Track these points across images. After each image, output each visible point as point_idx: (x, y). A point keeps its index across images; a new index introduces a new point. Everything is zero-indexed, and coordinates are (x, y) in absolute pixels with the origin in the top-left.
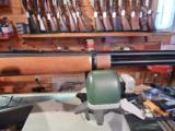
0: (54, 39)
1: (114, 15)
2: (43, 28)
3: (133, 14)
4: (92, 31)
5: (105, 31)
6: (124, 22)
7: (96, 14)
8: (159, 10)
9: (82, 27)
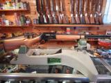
0: (49, 27)
1: (81, 16)
2: (45, 21)
4: (69, 23)
5: (76, 24)
7: (72, 15)
8: (106, 13)
9: (65, 22)
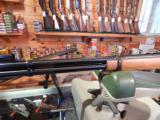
2: (57, 26)
3: (126, 21)
5: (105, 32)
6: (120, 25)
7: (100, 18)
